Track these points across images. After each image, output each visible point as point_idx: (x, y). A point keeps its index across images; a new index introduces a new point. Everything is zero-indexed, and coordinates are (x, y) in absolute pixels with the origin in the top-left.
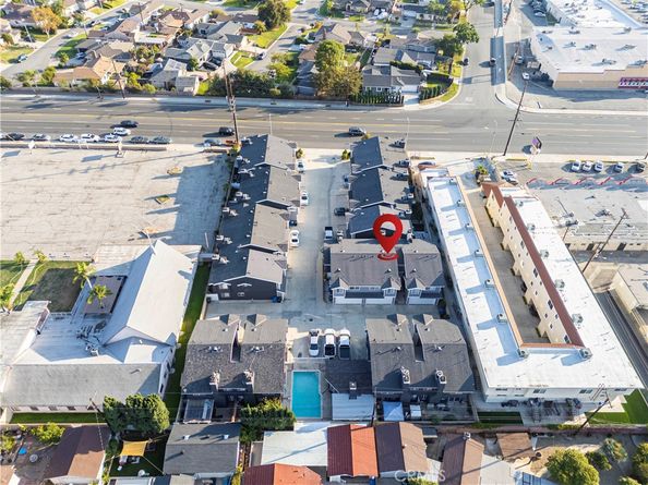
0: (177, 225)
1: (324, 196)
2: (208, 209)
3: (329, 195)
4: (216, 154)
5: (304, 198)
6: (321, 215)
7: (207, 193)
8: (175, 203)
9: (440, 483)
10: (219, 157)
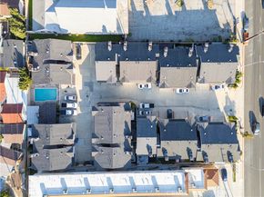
0: (155, 17)
1: (187, 103)
2: (170, 33)
3: (188, 106)
4: (232, 28)
5: (181, 91)
6: (167, 101)
7: (187, 30)
8: (176, 12)
9: (1, 147)
10: (229, 31)
